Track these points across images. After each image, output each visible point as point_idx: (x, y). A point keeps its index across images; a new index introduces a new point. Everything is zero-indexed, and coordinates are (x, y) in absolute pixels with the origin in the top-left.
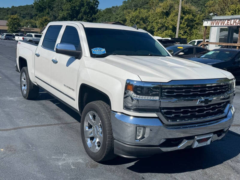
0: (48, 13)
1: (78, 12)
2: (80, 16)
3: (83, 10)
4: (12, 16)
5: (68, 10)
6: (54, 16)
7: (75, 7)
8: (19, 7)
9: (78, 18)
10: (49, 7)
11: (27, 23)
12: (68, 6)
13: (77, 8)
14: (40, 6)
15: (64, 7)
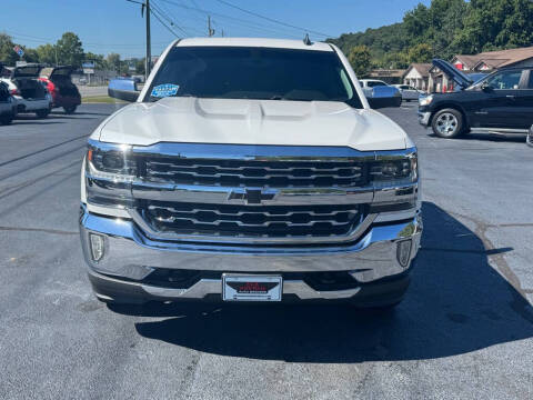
0: (431, 37)
1: (497, 28)
2: (501, 35)
3: (509, 21)
4: (356, 49)
5: (474, 26)
6: (442, 40)
7: (490, 17)
8: (380, 29)
9: (497, 41)
10: (436, 23)
11: (389, 60)
12: (475, 16)
13: (496, 19)
14: (416, 23)
15: (465, 20)
